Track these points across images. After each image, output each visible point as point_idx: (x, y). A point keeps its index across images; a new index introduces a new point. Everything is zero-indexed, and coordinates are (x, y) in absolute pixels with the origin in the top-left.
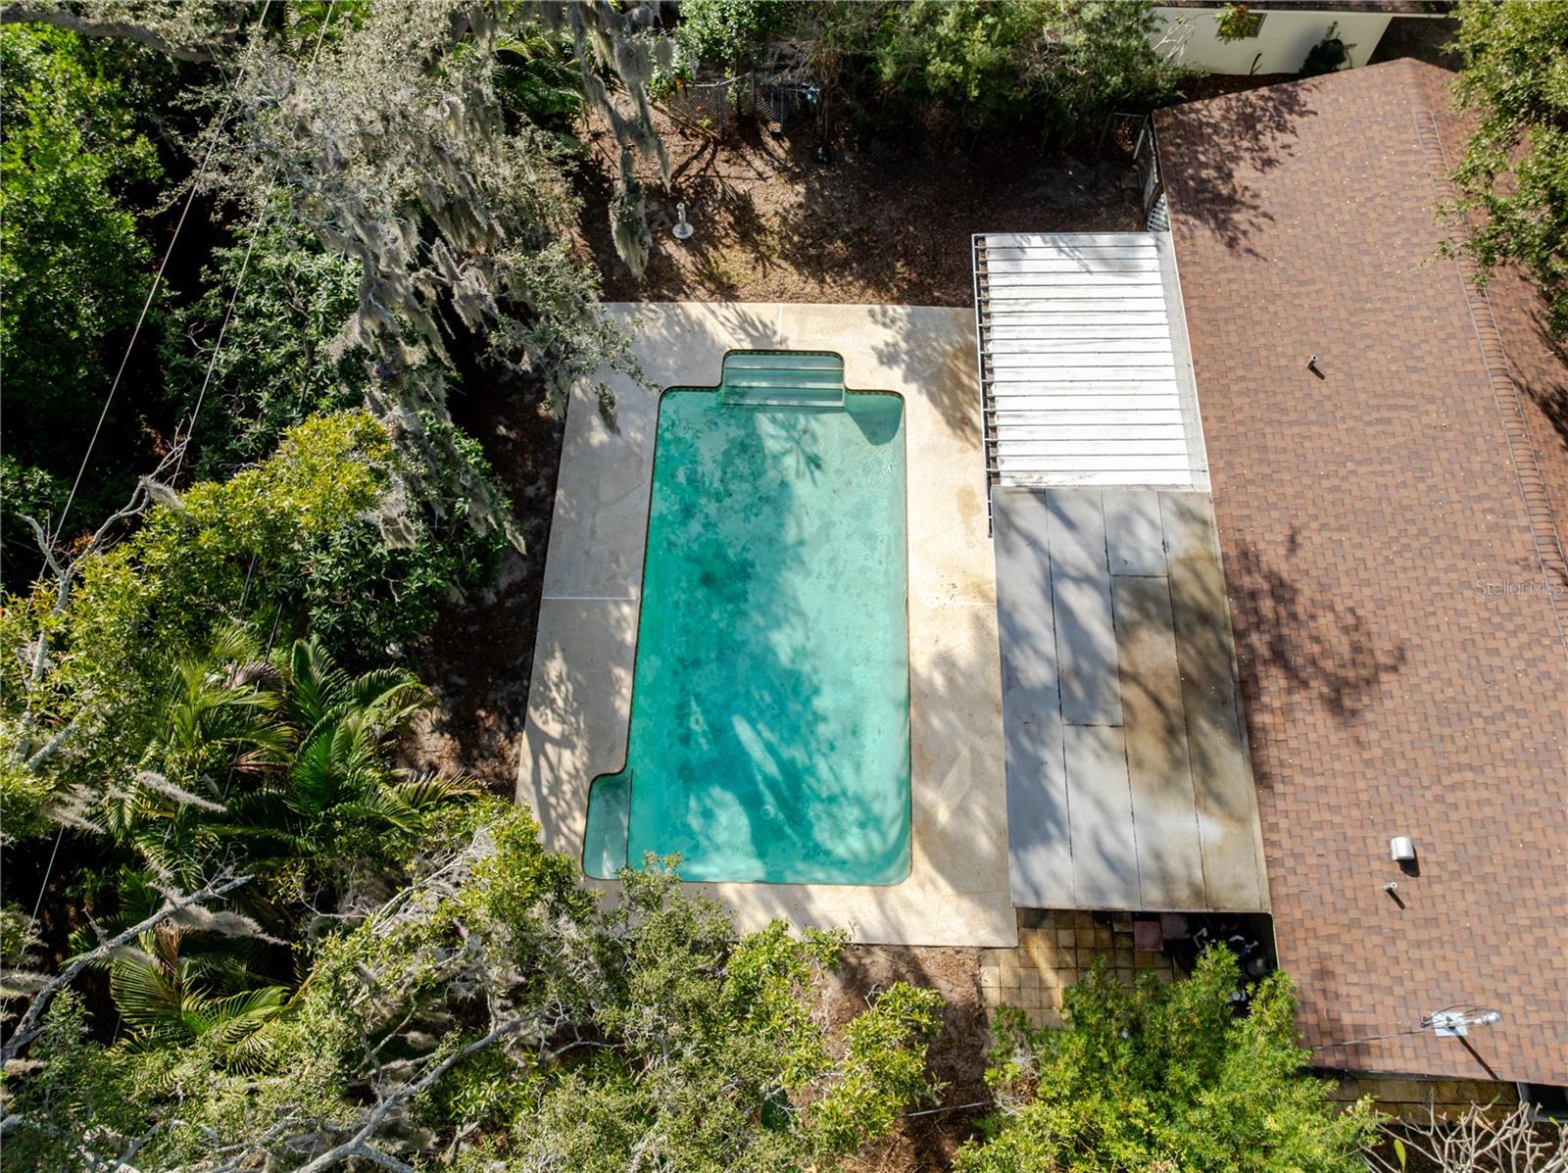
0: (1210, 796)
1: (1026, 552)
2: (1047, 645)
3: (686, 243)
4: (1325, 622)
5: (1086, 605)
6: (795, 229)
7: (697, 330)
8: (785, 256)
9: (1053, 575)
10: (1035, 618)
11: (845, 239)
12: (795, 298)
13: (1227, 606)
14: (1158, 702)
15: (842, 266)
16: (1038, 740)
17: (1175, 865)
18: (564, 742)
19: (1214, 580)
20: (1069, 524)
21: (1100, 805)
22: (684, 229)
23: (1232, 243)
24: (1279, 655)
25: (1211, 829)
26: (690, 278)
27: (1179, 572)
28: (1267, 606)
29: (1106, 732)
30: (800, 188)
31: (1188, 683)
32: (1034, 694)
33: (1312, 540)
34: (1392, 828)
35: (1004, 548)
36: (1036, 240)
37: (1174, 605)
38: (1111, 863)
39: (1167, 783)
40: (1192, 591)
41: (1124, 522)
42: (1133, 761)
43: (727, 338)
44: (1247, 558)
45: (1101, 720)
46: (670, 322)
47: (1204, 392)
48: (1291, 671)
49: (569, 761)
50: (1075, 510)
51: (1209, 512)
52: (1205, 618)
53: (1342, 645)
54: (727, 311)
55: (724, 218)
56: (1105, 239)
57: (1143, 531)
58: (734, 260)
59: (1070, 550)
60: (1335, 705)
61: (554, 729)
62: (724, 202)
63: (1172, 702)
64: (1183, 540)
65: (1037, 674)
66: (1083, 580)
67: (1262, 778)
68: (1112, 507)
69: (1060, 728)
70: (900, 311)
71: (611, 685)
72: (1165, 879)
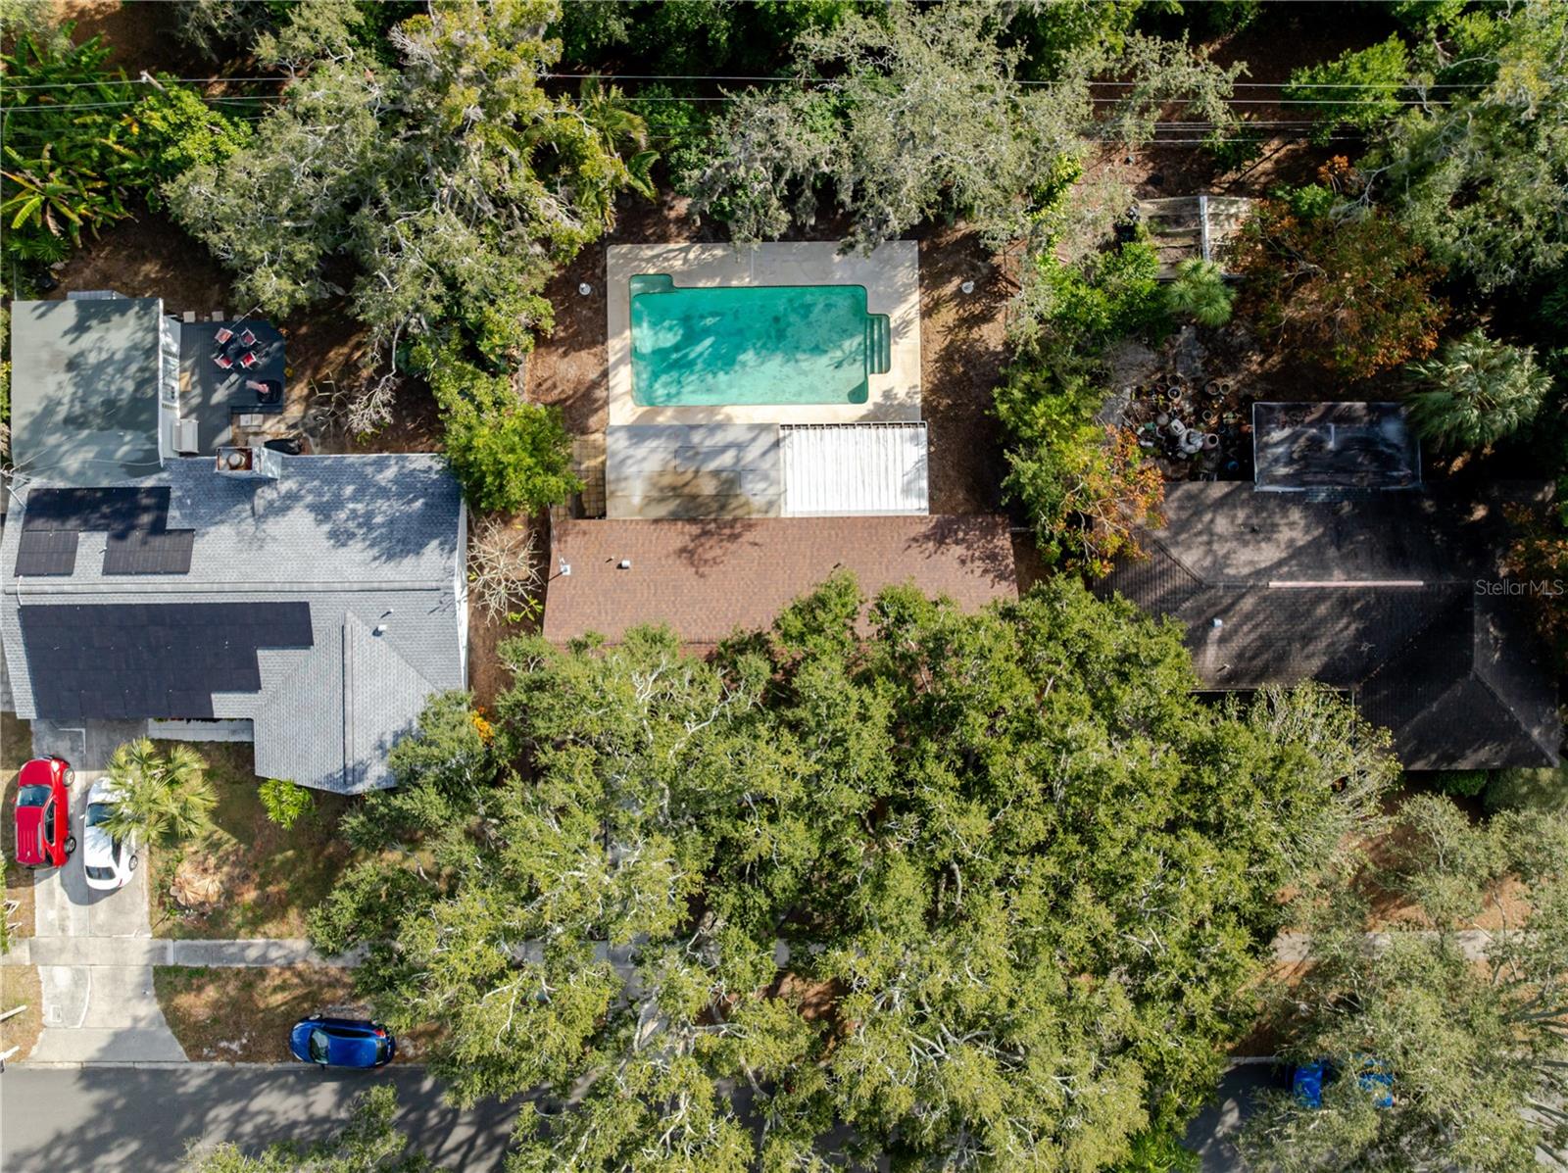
0: (649, 501)
1: (750, 435)
2: (709, 442)
3: (960, 290)
4: (718, 552)
5: (727, 459)
6: (971, 346)
7: (901, 298)
8: (952, 342)
9: (740, 447)
10: (720, 439)
11: (965, 373)
12: (924, 348)
13: (729, 517)
14: (686, 484)
15: (948, 372)
16: (669, 437)
17: (623, 485)
18: (686, 260)
19: (739, 513)
20: (764, 454)
21: (644, 459)
22: (969, 287)
23: (915, 540)
24: (705, 533)
25: (637, 500)
26: (936, 294)
27: (742, 500)
28: (727, 531)
29: (673, 463)
30: (1000, 348)
31: (694, 497)
32: (687, 436)
33: (755, 552)
34: (635, 562)
35: (752, 427)
36: (924, 451)
37: (728, 496)
38: (623, 461)
39: (654, 485)
40: (734, 503)
41: (765, 477)
42: (662, 474)
43: (896, 316)
44: (749, 526)
45: (678, 461)
46: (907, 286)
47: (832, 519)
48: (698, 537)
49: (678, 264)
50: (770, 458)
51: (771, 515)
52: (723, 507)
53: (709, 555)
54: (914, 313)
55: (977, 309)
56: (924, 484)
57: (762, 485)
58: (948, 315)
59: (752, 453)
60: (683, 550)
61: (691, 256)
62: (990, 309)
63: (687, 490)
64: (758, 502)
65: (696, 438)
66: (738, 459)
67: (656, 521)
68: (773, 474)
69: (675, 445)
70: (918, 400)
71: (712, 277)
72: (618, 480)
